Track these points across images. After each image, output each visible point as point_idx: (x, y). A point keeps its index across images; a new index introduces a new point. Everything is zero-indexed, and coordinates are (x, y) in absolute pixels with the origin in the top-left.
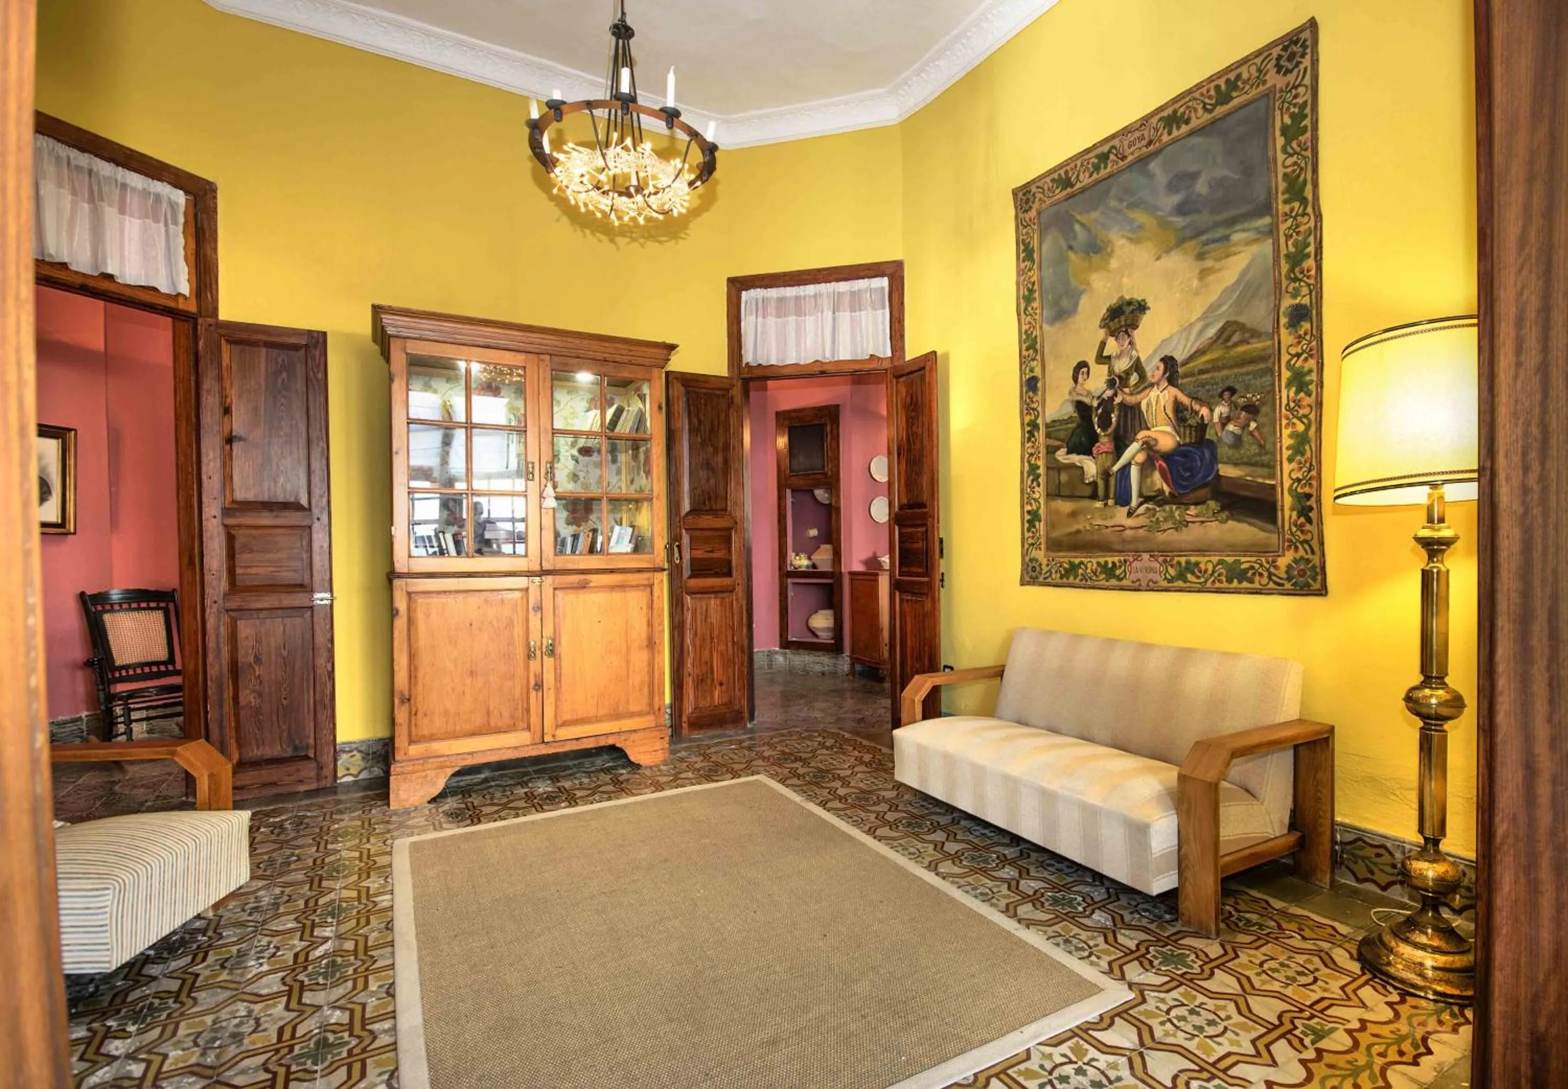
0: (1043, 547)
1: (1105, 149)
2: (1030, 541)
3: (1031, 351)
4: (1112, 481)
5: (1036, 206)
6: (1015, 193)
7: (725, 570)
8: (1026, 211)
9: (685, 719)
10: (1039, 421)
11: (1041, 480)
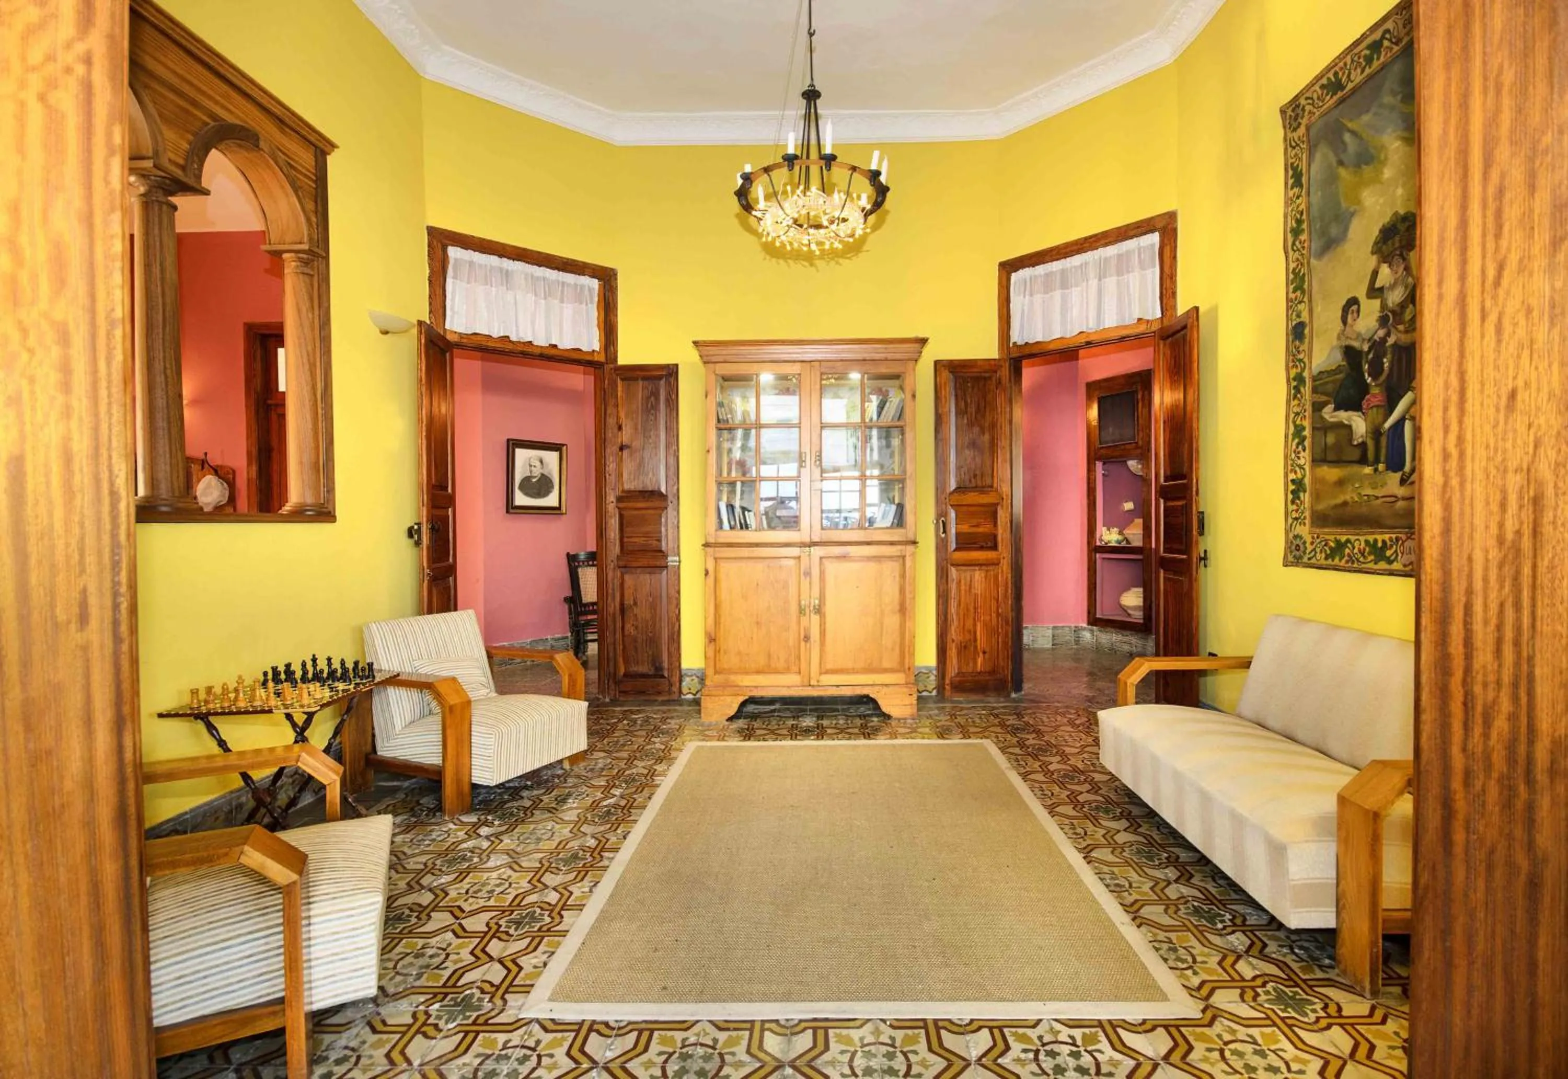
0: (1307, 521)
1: (1377, 35)
2: (1295, 515)
3: (1298, 293)
4: (1384, 441)
5: (1304, 122)
6: (1283, 112)
7: (990, 544)
8: (1295, 130)
9: (947, 681)
10: (1306, 374)
11: (1307, 443)
